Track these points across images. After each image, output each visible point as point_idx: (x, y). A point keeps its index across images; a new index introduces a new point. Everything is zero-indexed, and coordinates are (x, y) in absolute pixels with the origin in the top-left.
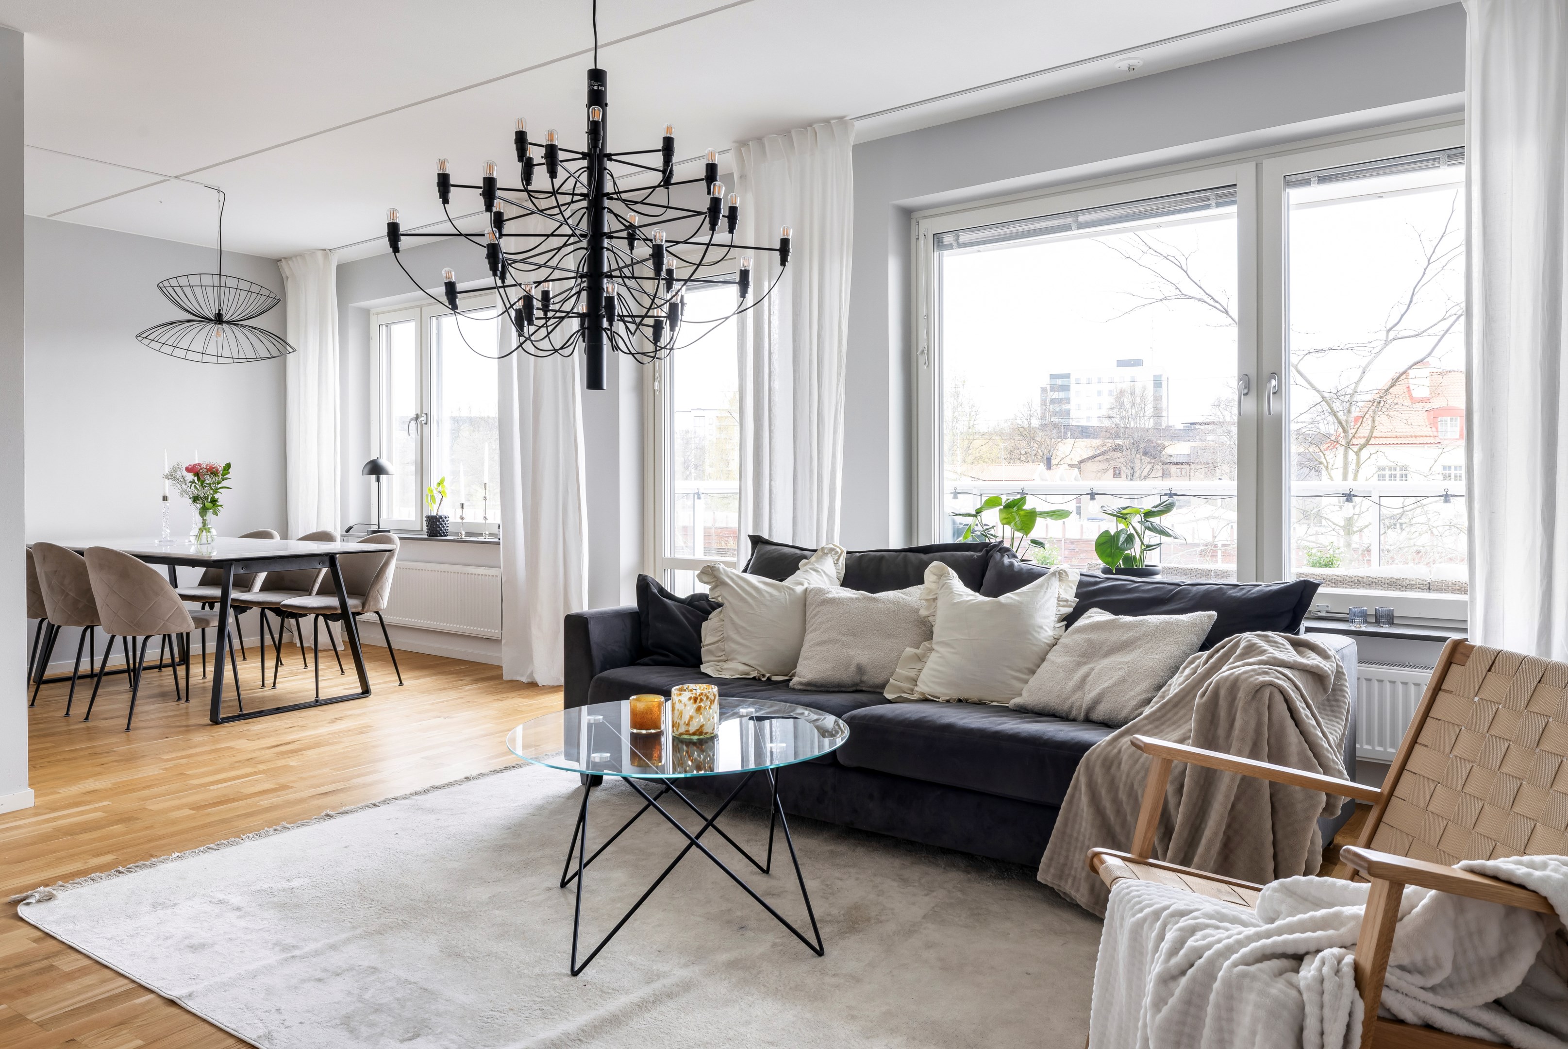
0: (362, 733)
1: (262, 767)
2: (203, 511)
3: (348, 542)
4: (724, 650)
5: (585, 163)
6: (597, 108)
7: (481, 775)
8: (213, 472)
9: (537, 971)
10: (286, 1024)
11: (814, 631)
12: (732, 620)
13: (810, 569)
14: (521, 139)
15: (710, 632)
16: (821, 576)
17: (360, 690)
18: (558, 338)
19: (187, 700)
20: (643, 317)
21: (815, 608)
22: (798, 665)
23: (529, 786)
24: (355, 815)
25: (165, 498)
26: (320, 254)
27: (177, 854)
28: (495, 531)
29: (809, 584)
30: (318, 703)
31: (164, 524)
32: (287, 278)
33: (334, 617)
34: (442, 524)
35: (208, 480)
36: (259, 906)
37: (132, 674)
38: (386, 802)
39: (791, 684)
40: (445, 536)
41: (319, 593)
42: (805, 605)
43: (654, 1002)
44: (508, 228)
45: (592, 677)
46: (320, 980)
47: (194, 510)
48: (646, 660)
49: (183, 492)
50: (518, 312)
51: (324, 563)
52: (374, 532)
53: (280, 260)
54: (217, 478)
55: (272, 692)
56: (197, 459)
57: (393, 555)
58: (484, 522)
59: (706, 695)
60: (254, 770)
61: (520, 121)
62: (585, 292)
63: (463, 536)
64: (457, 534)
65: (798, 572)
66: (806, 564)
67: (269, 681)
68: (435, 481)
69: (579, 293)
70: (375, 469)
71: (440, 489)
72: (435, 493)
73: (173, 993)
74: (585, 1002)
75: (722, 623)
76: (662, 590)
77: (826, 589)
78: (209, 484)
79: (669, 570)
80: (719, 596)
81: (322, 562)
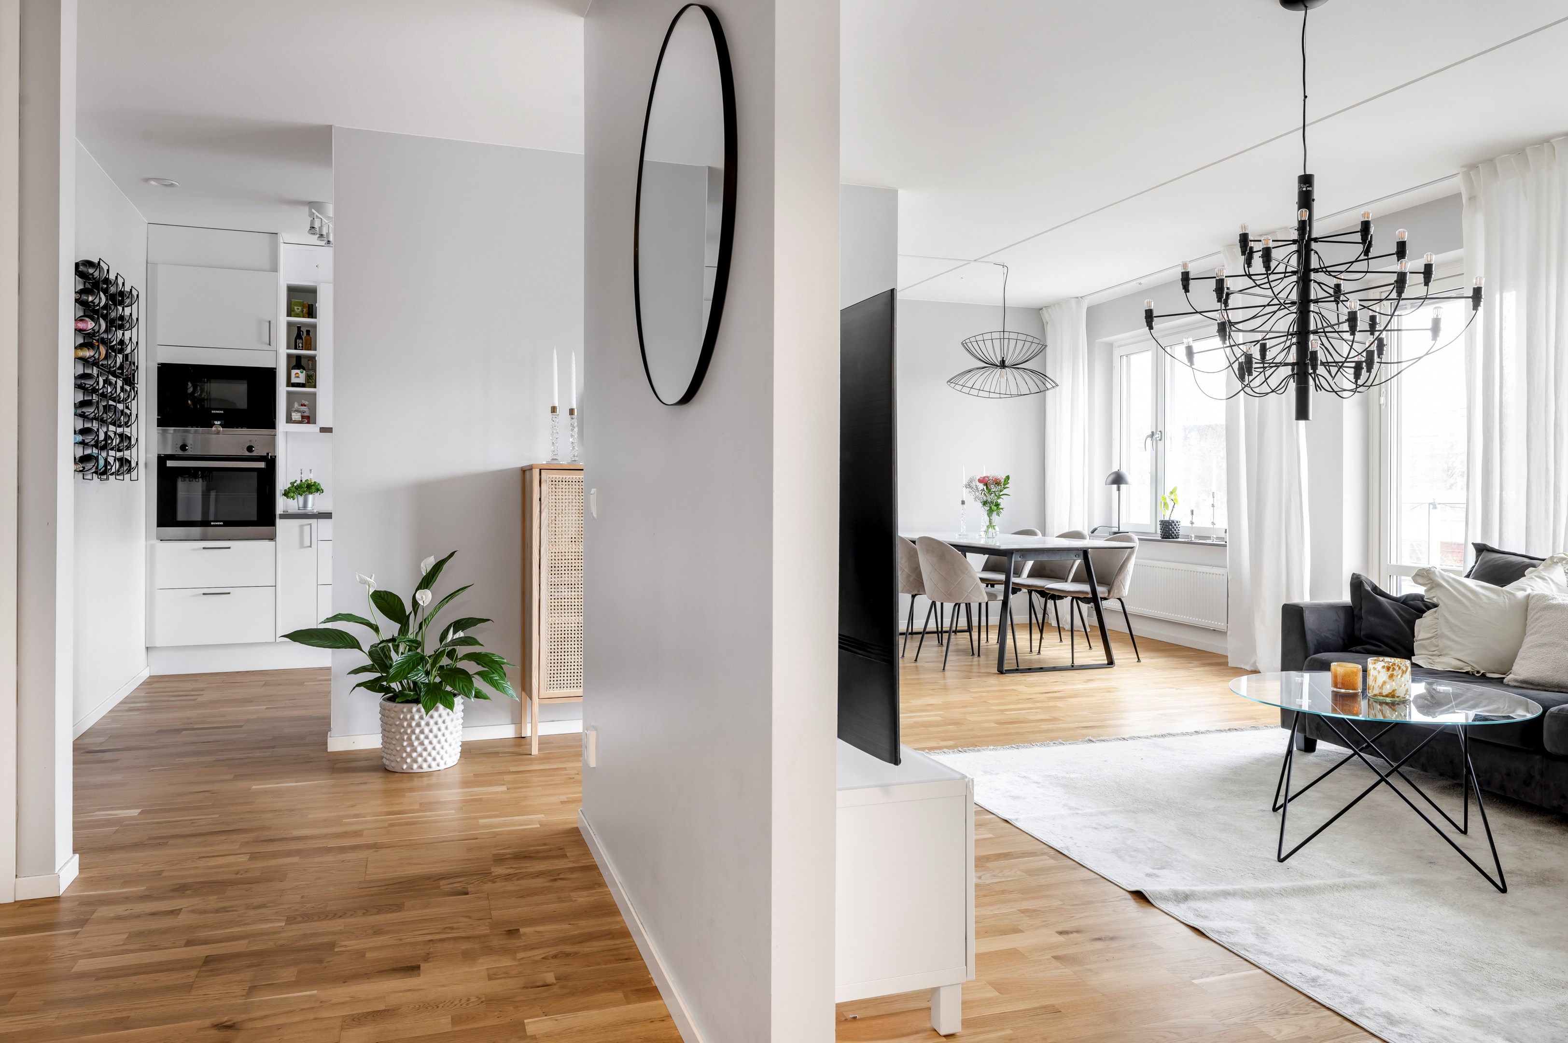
0: (1110, 692)
1: (1038, 705)
2: (991, 511)
3: (1093, 539)
4: (1437, 646)
5: (1294, 247)
6: (1304, 210)
7: (1208, 731)
8: (997, 483)
9: (1251, 853)
10: (1077, 845)
11: (1535, 633)
12: (1447, 620)
13: (1536, 576)
14: (1244, 239)
15: (1423, 628)
16: (1548, 583)
17: (1106, 662)
18: (1274, 382)
19: (979, 655)
20: (1343, 363)
21: (1537, 612)
22: (1514, 664)
23: (1249, 744)
24: (1110, 743)
25: (963, 503)
26: (1073, 301)
27: (992, 747)
28: (1222, 535)
29: (1533, 590)
30: (1073, 667)
31: (962, 522)
32: (1047, 323)
33: (1086, 600)
34: (1174, 528)
35: (993, 488)
36: (1050, 783)
37: (940, 635)
38: (1132, 738)
39: (1505, 680)
40: (1177, 538)
41: (1073, 581)
42: (1527, 610)
43: (1343, 888)
44: (1233, 301)
45: (1306, 658)
46: (1096, 828)
47: (983, 511)
48: (1358, 648)
49: (976, 498)
50: (1240, 364)
51: (1079, 556)
52: (1115, 533)
53: (1042, 309)
54: (1000, 487)
55: (1038, 657)
56: (985, 472)
57: (1132, 553)
58: (1212, 526)
59: (1398, 666)
60: (1033, 706)
61: (1244, 227)
62: (1295, 346)
63: (1193, 539)
64: (1187, 536)
65: (1522, 579)
66: (1532, 572)
67: (1035, 649)
68: (1168, 490)
69: (1289, 347)
70: (1118, 480)
71: (1172, 497)
72: (1168, 500)
73: (1006, 817)
74: (1288, 877)
75: (1437, 621)
76: (1375, 589)
77: (1551, 595)
78: (994, 492)
79: (1395, 577)
80: (1434, 597)
81: (1077, 556)
